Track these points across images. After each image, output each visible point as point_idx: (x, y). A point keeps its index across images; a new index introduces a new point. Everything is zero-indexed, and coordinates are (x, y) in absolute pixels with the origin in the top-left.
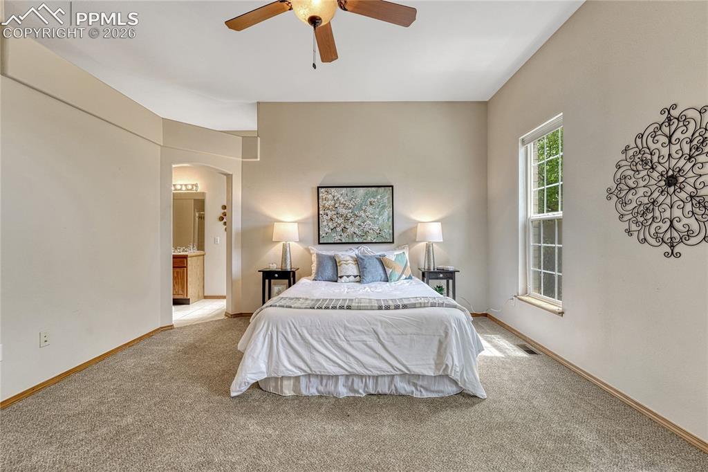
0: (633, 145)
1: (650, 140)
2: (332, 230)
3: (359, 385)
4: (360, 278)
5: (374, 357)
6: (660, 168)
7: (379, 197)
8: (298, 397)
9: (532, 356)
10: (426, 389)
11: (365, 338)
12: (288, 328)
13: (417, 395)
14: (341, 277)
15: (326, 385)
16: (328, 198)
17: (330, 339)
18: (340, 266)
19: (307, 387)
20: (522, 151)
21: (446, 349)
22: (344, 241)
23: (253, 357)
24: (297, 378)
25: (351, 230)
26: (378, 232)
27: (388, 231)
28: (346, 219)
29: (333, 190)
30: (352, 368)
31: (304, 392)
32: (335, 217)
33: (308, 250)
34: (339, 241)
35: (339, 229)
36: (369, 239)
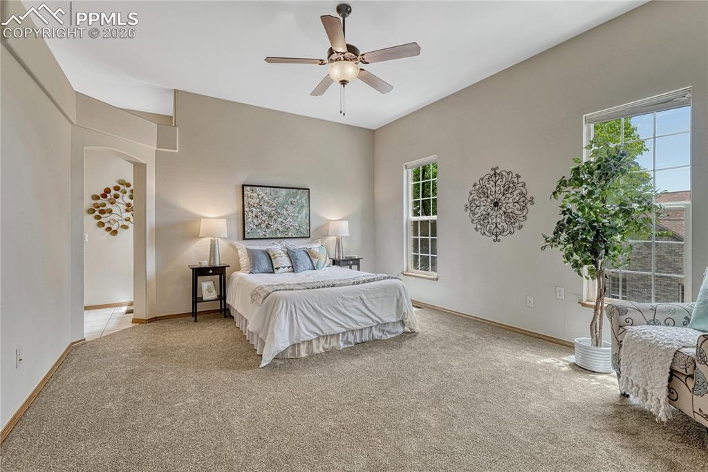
0: (478, 183)
1: (486, 182)
2: (257, 226)
3: (351, 338)
4: (294, 269)
5: (361, 316)
6: (491, 197)
7: (298, 197)
8: (312, 356)
9: (420, 309)
10: (389, 332)
11: (356, 304)
12: (303, 305)
13: (384, 338)
14: (277, 269)
15: (330, 343)
16: (253, 196)
17: (334, 307)
18: (275, 258)
19: (318, 347)
20: (405, 172)
21: (402, 303)
22: (268, 236)
23: (281, 330)
24: (310, 342)
25: (274, 226)
26: (298, 228)
27: (305, 227)
28: (270, 216)
29: (258, 188)
30: (349, 326)
31: (316, 351)
32: (259, 214)
33: (234, 247)
34: (264, 237)
35: (263, 226)
36: (290, 235)
